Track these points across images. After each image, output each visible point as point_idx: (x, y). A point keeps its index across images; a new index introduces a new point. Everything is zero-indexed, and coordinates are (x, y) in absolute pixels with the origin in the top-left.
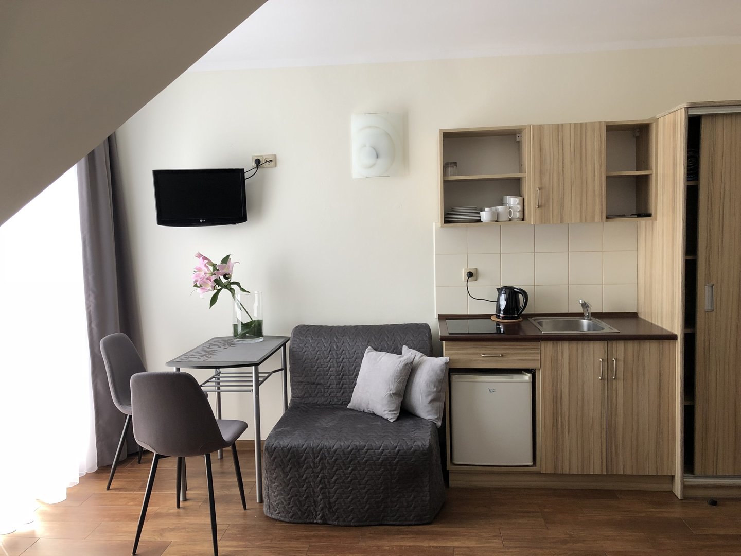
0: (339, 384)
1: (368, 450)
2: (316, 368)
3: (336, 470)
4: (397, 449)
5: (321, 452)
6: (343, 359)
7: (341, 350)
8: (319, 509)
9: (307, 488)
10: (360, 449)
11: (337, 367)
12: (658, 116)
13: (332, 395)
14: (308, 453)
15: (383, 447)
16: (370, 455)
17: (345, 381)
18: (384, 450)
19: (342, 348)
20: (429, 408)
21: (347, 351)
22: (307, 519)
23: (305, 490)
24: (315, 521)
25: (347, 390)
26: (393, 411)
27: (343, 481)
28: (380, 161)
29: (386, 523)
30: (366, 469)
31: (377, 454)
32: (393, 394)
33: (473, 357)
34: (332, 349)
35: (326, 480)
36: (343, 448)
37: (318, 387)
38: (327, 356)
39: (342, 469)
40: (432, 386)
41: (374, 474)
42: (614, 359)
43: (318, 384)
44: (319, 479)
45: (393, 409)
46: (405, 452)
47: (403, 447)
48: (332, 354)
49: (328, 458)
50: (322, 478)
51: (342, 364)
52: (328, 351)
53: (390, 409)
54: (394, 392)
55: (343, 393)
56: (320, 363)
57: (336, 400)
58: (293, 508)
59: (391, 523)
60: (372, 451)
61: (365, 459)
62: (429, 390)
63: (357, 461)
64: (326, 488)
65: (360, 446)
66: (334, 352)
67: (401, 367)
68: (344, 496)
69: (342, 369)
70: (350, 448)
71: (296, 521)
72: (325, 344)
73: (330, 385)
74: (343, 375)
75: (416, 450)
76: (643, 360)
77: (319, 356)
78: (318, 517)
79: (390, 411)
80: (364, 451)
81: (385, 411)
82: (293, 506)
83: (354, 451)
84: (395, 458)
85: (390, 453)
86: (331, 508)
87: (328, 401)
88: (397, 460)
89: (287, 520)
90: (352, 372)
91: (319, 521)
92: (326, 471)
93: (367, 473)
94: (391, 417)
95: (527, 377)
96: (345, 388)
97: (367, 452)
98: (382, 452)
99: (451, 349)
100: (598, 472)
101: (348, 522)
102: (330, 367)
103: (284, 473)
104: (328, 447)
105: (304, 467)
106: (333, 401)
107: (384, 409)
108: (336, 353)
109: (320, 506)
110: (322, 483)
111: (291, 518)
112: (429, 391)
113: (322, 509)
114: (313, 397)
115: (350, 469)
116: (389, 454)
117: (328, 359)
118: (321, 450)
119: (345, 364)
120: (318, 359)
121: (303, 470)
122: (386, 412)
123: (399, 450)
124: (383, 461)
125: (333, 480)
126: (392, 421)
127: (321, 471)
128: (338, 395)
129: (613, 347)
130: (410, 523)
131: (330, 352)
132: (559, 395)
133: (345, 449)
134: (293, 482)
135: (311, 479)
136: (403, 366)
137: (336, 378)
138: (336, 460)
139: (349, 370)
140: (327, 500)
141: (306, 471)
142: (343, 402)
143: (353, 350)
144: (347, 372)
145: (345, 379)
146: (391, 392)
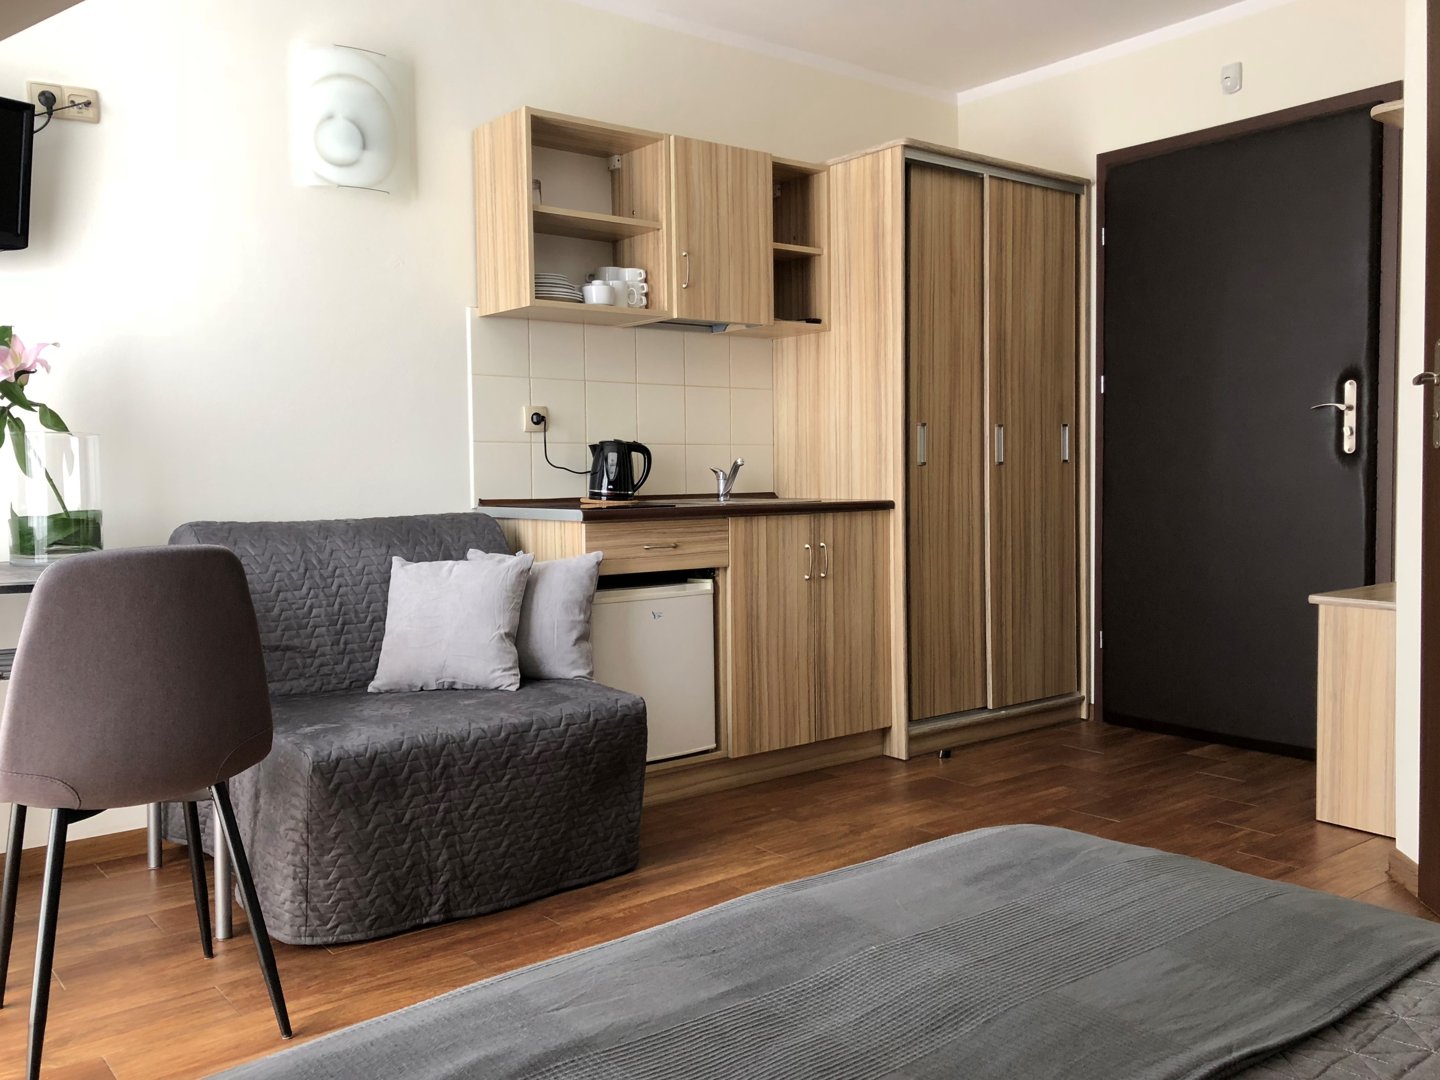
0: (338, 644)
1: (539, 729)
2: (276, 611)
3: (478, 786)
4: (592, 719)
5: (445, 753)
6: (340, 586)
7: (330, 568)
8: (439, 886)
9: (414, 842)
10: (523, 732)
11: (328, 606)
12: (830, 162)
13: (325, 670)
14: (416, 758)
15: (567, 719)
16: (545, 740)
17: (350, 636)
18: (568, 725)
19: (332, 564)
20: (574, 656)
21: (346, 570)
22: (406, 920)
23: (410, 848)
24: (426, 920)
25: (357, 655)
26: (510, 669)
27: (492, 809)
28: (369, 157)
29: (566, 884)
30: (538, 771)
31: (557, 735)
32: (506, 634)
33: (631, 552)
34: (310, 567)
35: (455, 815)
36: (489, 735)
37: (287, 656)
38: (300, 582)
39: (488, 782)
40: (577, 611)
41: (552, 779)
42: (822, 544)
43: (288, 648)
44: (440, 815)
45: (510, 665)
46: (608, 723)
47: (600, 713)
48: (312, 577)
49: (460, 763)
50: (447, 811)
51: (338, 600)
52: (302, 570)
53: (504, 666)
54: (507, 630)
55: (350, 663)
56: (286, 600)
57: (334, 681)
58: (378, 901)
59: (575, 882)
60: (548, 731)
61: (536, 750)
62: (572, 618)
63: (519, 758)
64: (455, 834)
65: (522, 725)
66: (316, 573)
67: (514, 579)
68: (491, 843)
69: (340, 609)
70: (503, 734)
71: (381, 932)
72: (289, 557)
73: (317, 647)
74: (344, 624)
75: (626, 715)
76: (855, 541)
77: (282, 583)
78: (436, 908)
79: (505, 670)
80: (532, 732)
81: (493, 671)
82: (377, 897)
83: (512, 737)
84: (591, 738)
85: (580, 728)
86: (465, 877)
87: (318, 685)
88: (594, 740)
89: (358, 936)
90: (362, 615)
91: (436, 918)
92: (454, 793)
93: (538, 780)
94: (510, 681)
95: (708, 584)
96: (353, 651)
97: (537, 735)
98: (566, 730)
99: (596, 539)
100: (805, 741)
101: (498, 901)
102: (311, 608)
103: (360, 817)
104: (458, 740)
105: (408, 793)
106: (329, 683)
107: (491, 669)
108: (321, 575)
109: (442, 879)
110: (447, 824)
111: (370, 927)
112: (572, 622)
113: (446, 884)
114: (278, 681)
115: (507, 777)
116: (580, 732)
117: (304, 590)
118: (443, 747)
119: (345, 598)
120: (278, 592)
121: (404, 801)
122: (498, 673)
123: (596, 721)
124: (569, 748)
125: (470, 811)
126: (513, 688)
127: (443, 796)
128: (339, 668)
129: (819, 524)
130: (607, 874)
131: (305, 573)
132: (755, 613)
133: (493, 736)
134: (380, 836)
135: (422, 820)
136: (517, 578)
137: (328, 631)
138: (478, 763)
139: (356, 612)
140: (458, 859)
141: (410, 802)
142: (352, 682)
143: (360, 566)
144: (352, 615)
145: (348, 632)
146: (502, 631)
